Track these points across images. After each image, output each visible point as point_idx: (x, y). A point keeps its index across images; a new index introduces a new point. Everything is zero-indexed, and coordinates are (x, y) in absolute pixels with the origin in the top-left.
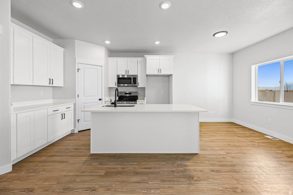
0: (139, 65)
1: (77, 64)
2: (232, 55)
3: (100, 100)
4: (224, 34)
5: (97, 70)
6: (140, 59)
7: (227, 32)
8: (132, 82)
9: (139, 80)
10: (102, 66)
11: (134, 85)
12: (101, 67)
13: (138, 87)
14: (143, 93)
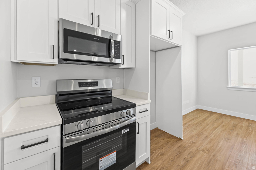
9: (124, 50)
13: (121, 66)
14: (119, 82)
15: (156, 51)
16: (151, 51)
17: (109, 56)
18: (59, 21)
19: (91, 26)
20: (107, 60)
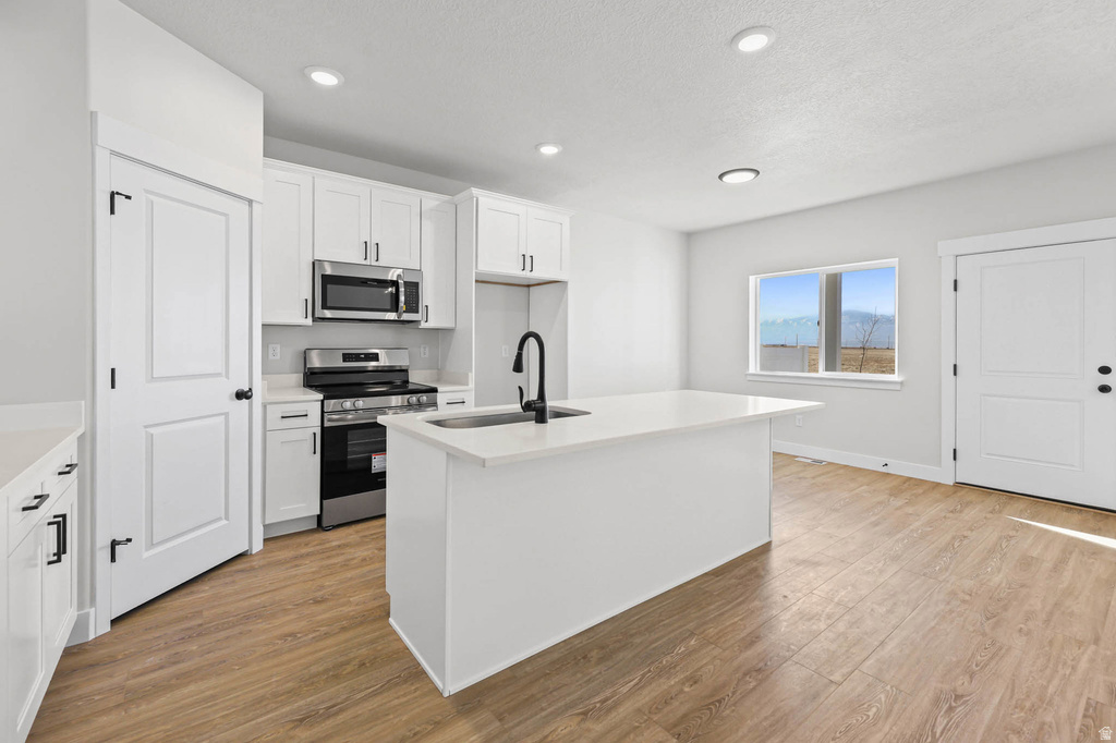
0: (428, 226)
1: (102, 156)
2: (689, 237)
3: (241, 395)
4: (750, 176)
5: (223, 218)
6: (431, 200)
7: (758, 172)
8: (402, 304)
9: (427, 296)
10: (250, 202)
11: (406, 317)
12: (246, 207)
13: (423, 325)
14: (427, 356)
15: (529, 286)
16: (476, 281)
17: (395, 307)
18: (313, 263)
19: (364, 262)
20: (392, 316)
